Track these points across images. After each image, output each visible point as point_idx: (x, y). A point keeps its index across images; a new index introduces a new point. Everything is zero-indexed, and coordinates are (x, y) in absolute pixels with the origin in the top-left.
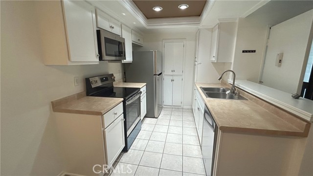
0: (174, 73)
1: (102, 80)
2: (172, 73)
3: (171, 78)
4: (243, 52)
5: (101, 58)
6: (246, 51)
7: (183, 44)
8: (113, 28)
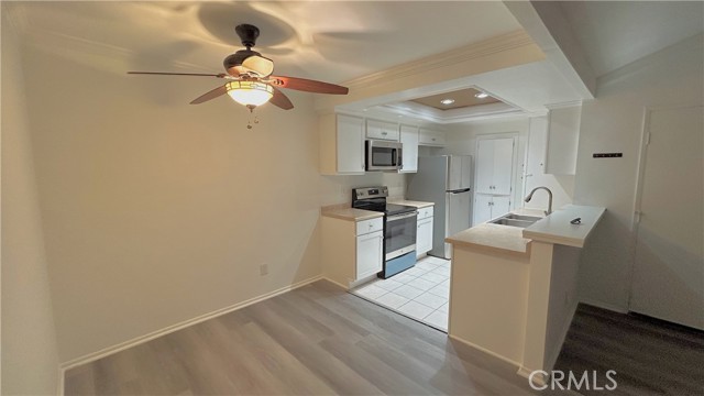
0: (493, 191)
1: (370, 193)
2: (489, 191)
3: (489, 199)
4: (595, 156)
5: (367, 169)
6: (600, 156)
7: (511, 141)
8: (385, 134)
